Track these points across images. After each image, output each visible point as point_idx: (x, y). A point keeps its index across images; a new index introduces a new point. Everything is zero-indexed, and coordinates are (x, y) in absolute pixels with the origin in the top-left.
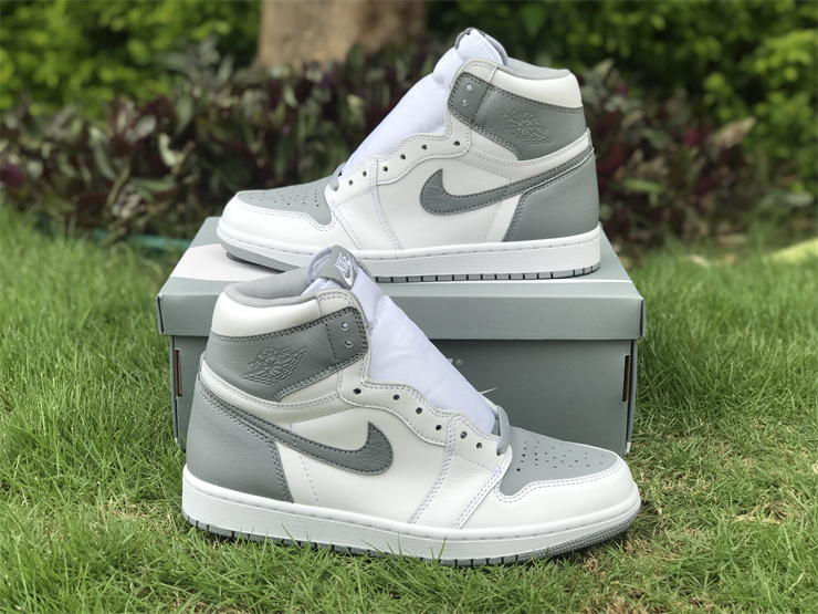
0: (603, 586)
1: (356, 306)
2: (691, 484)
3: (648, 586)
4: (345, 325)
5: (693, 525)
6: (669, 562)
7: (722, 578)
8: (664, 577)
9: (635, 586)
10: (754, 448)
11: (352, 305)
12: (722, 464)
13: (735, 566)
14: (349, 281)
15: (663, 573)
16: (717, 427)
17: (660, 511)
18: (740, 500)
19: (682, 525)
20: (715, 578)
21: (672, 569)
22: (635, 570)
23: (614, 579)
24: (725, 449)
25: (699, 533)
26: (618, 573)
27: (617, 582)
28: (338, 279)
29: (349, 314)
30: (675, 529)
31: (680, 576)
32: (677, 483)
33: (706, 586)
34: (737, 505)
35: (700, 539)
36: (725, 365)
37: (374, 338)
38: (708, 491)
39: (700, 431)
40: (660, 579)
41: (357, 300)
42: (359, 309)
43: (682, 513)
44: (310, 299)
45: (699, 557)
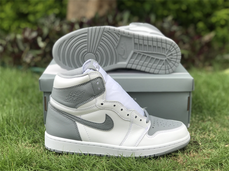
0: (185, 168)
1: (101, 76)
2: (209, 136)
3: (200, 167)
4: (98, 83)
5: (211, 148)
6: (206, 160)
7: (224, 164)
8: (205, 164)
9: (196, 167)
10: (227, 125)
11: (100, 76)
12: (218, 130)
15: (204, 163)
16: (214, 119)
17: (200, 144)
18: (225, 140)
19: (208, 148)
20: (221, 164)
21: (207, 162)
22: (195, 162)
23: (188, 166)
24: (218, 126)
25: (214, 150)
26: (189, 163)
27: (190, 166)
28: (94, 69)
29: (99, 79)
30: (206, 150)
31: (210, 164)
32: (204, 136)
33: (219, 167)
34: (224, 142)
35: (215, 152)
36: (215, 101)
37: (107, 86)
38: (215, 137)
39: (209, 120)
40: (204, 165)
41: (101, 74)
42: (102, 77)
43: (207, 145)
44: (86, 75)
45: (215, 158)
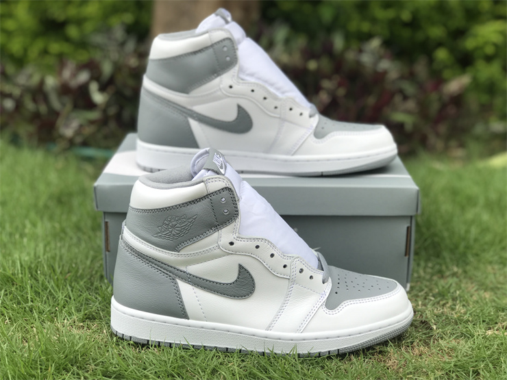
1: (231, 186)
2: (453, 309)
3: (432, 378)
4: (223, 199)
5: (457, 338)
6: (445, 362)
7: (481, 372)
8: (443, 372)
9: (424, 378)
10: (491, 286)
11: (228, 186)
12: (471, 296)
13: (491, 365)
14: (222, 171)
15: (442, 369)
16: (465, 272)
17: (435, 327)
18: (487, 320)
19: (450, 337)
20: (476, 373)
21: (447, 367)
22: (422, 368)
23: (408, 374)
24: (472, 287)
25: (462, 342)
26: (411, 370)
27: (411, 376)
28: (215, 169)
29: (226, 192)
30: (445, 340)
31: (453, 372)
32: (443, 308)
33: (471, 378)
34: (485, 323)
35: (464, 346)
36: (467, 232)
37: (242, 206)
38: (465, 313)
39: (454, 275)
40: (440, 373)
41: (231, 182)
42: (233, 189)
43: (449, 329)
44: (199, 183)
45: (465, 359)
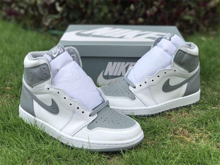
0: (176, 125)
3: (188, 125)
5: (201, 110)
6: (194, 119)
7: (208, 123)
8: (193, 123)
9: (185, 125)
10: (218, 89)
12: (209, 93)
13: (212, 120)
16: (208, 83)
17: (192, 106)
19: (198, 109)
20: (206, 123)
21: (195, 121)
22: (185, 121)
23: (179, 123)
24: (210, 90)
26: (180, 121)
27: (180, 124)
30: (196, 110)
31: (197, 123)
33: (204, 125)
34: (213, 104)
35: (203, 113)
36: (210, 67)
38: (205, 100)
43: (198, 106)
45: (202, 118)
